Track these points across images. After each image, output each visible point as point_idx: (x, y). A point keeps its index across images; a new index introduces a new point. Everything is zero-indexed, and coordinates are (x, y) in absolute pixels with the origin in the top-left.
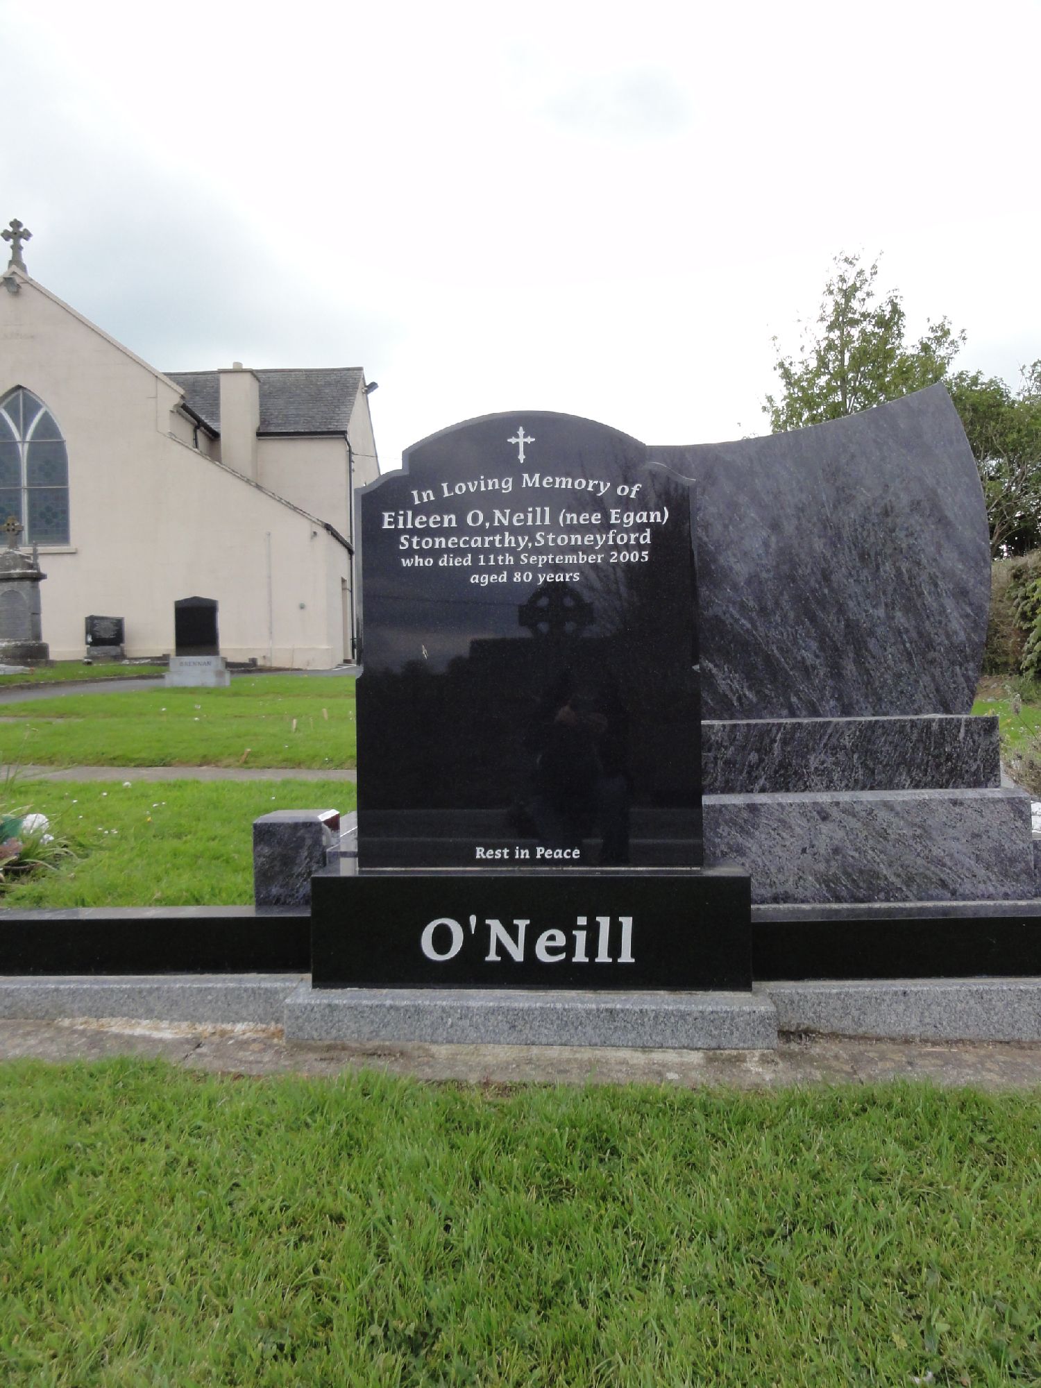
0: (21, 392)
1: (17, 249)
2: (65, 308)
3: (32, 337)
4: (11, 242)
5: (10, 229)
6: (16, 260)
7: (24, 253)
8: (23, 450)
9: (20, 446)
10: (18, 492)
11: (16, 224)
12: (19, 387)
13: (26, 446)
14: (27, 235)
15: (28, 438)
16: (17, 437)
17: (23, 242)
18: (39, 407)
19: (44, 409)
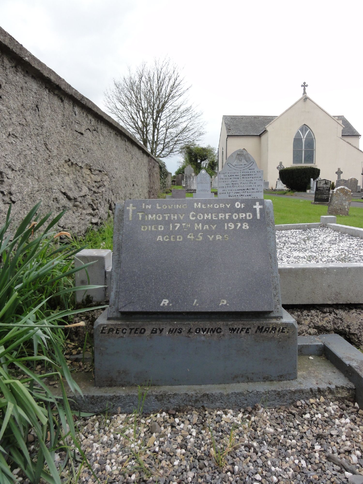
1: (304, 89)
2: (317, 105)
3: (308, 112)
5: (303, 85)
6: (305, 93)
7: (306, 90)
8: (304, 140)
10: (302, 151)
12: (305, 125)
15: (305, 137)
16: (302, 137)
17: (306, 87)
18: (308, 130)
19: (309, 130)
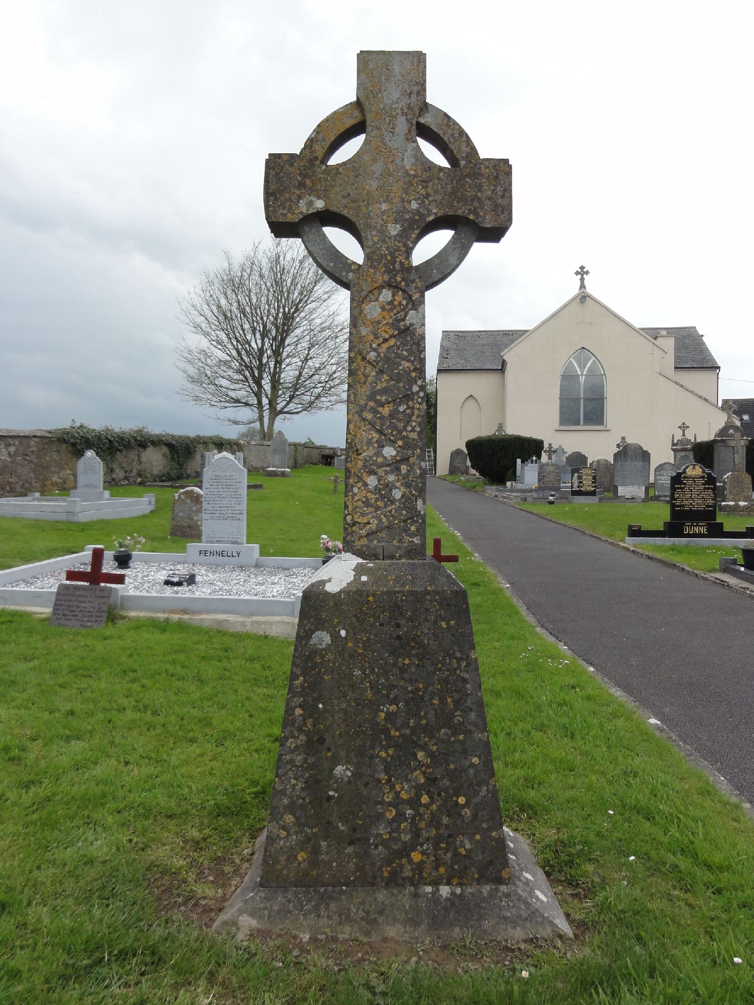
0: (583, 350)
1: (582, 280)
2: (607, 309)
3: (591, 324)
4: (579, 276)
5: (580, 271)
6: (582, 286)
7: (585, 281)
8: (582, 379)
9: (580, 377)
10: (579, 399)
11: (582, 268)
12: (583, 348)
13: (584, 377)
14: (587, 273)
15: (585, 373)
16: (579, 373)
17: (585, 276)
18: (590, 358)
19: (594, 359)
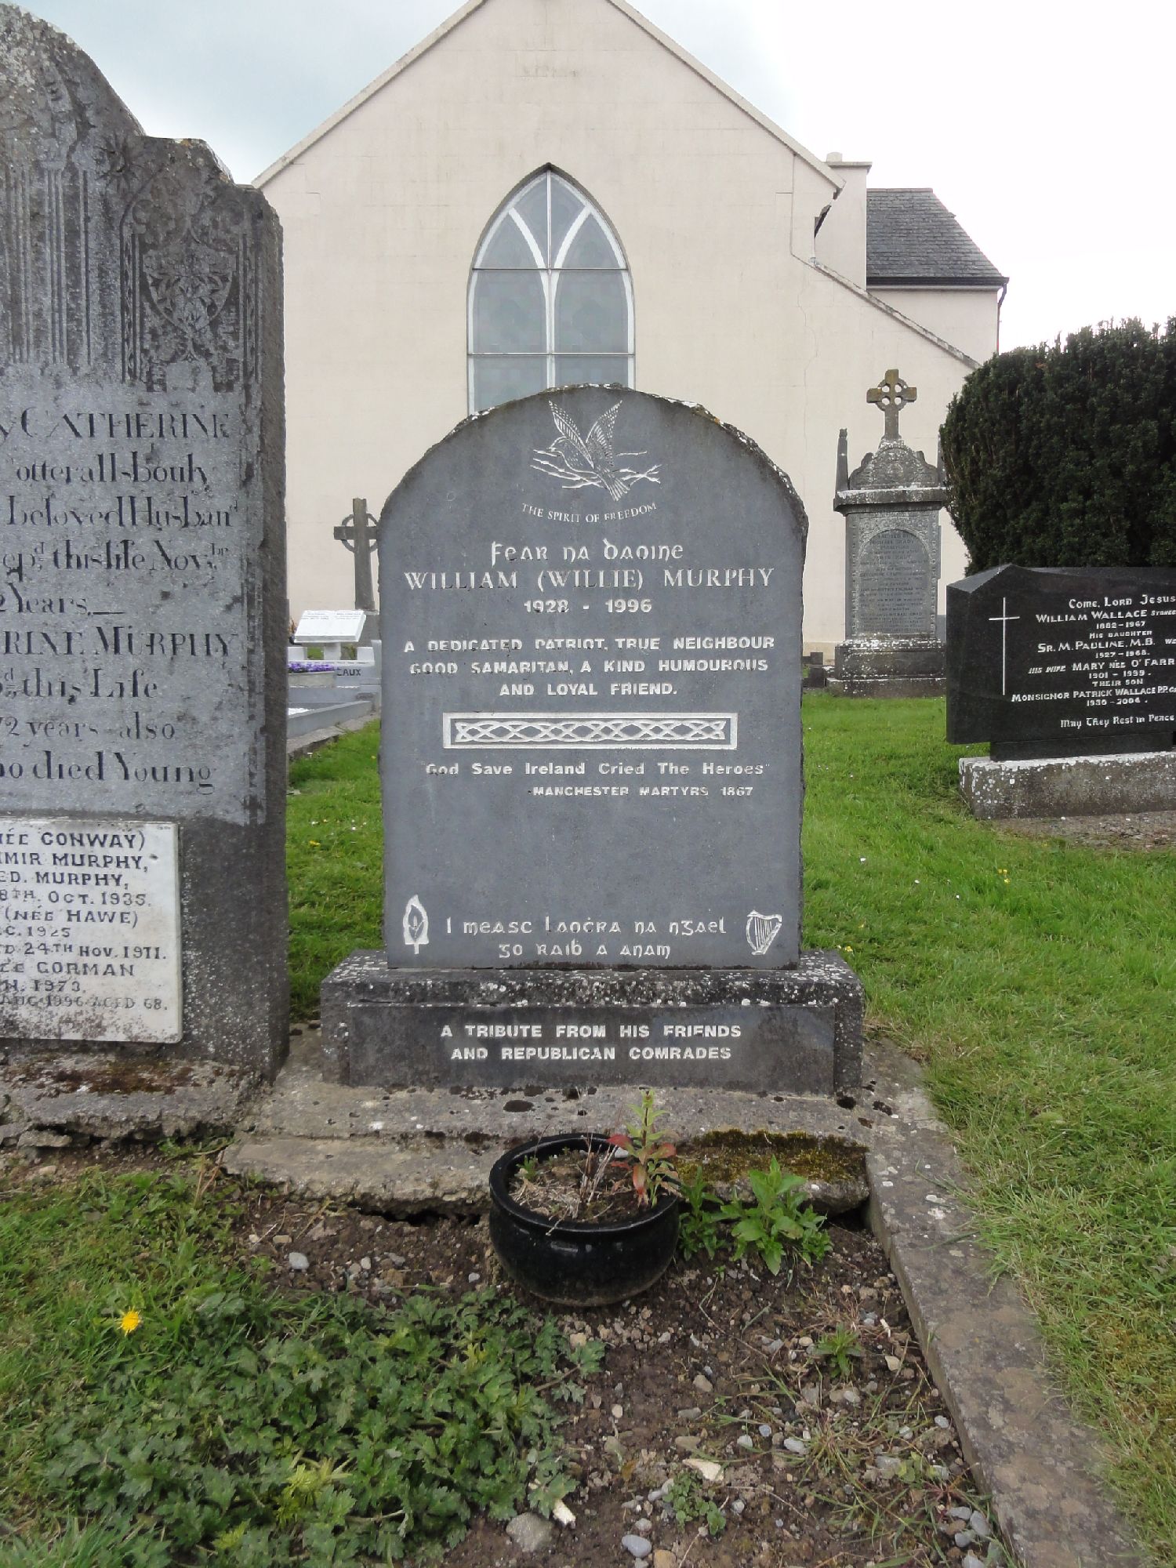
0: (549, 176)
3: (574, 74)
8: (550, 285)
9: (544, 277)
10: (540, 361)
12: (549, 168)
13: (556, 276)
15: (559, 264)
16: (540, 264)
18: (579, 207)
19: (588, 209)
